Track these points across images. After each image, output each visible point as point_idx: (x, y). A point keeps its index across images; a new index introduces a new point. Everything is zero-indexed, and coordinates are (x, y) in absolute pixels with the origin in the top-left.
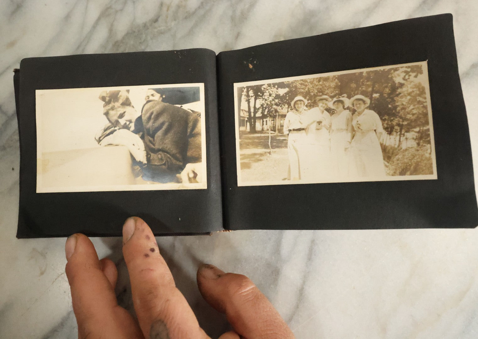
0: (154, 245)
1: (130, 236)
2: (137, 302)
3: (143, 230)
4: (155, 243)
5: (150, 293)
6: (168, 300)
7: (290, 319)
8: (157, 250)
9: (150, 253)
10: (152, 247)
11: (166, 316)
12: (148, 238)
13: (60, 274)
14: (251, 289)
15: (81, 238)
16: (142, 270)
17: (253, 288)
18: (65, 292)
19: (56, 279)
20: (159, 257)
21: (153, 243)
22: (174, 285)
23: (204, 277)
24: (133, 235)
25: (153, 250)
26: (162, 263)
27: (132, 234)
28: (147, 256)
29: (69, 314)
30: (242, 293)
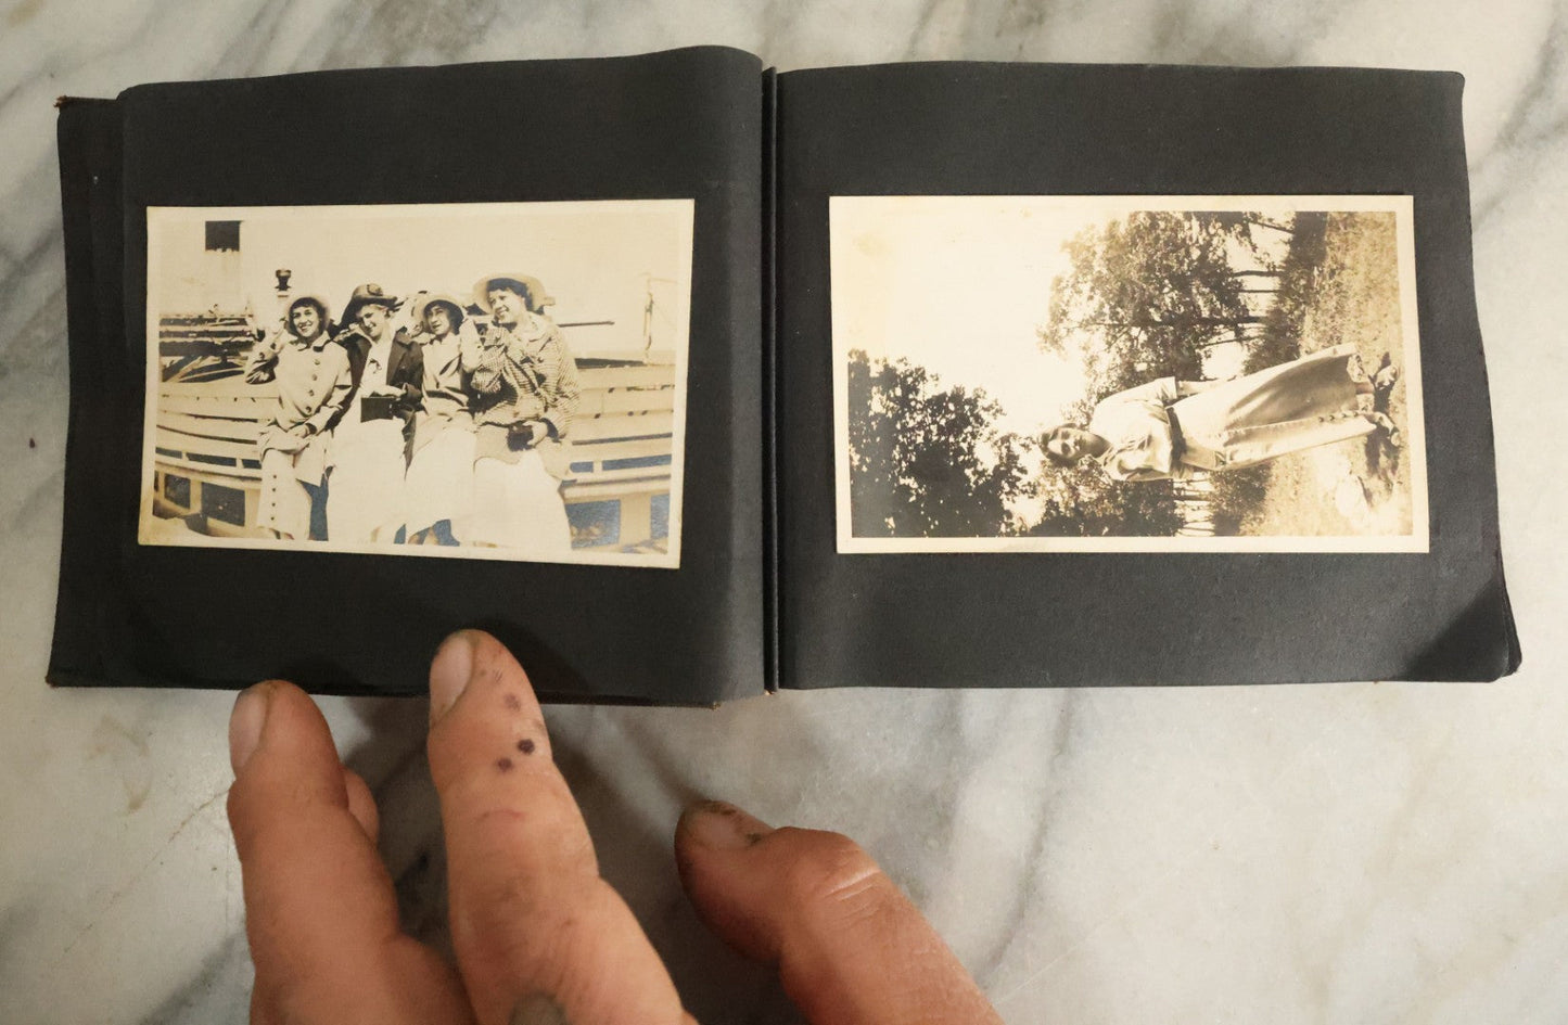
0: (533, 728)
1: (453, 700)
2: (463, 926)
3: (498, 679)
4: (537, 724)
5: (508, 894)
6: (569, 923)
7: (997, 957)
8: (543, 748)
9: (517, 757)
10: (525, 737)
11: (561, 981)
12: (513, 703)
13: (197, 805)
14: (867, 880)
15: (286, 695)
16: (486, 815)
17: (874, 875)
18: (215, 869)
19: (183, 824)
20: (547, 773)
21: (529, 722)
22: (591, 868)
23: (701, 844)
24: (464, 692)
25: (526, 747)
26: (555, 793)
27: (461, 689)
28: (505, 765)
29: (229, 944)
30: (837, 893)
